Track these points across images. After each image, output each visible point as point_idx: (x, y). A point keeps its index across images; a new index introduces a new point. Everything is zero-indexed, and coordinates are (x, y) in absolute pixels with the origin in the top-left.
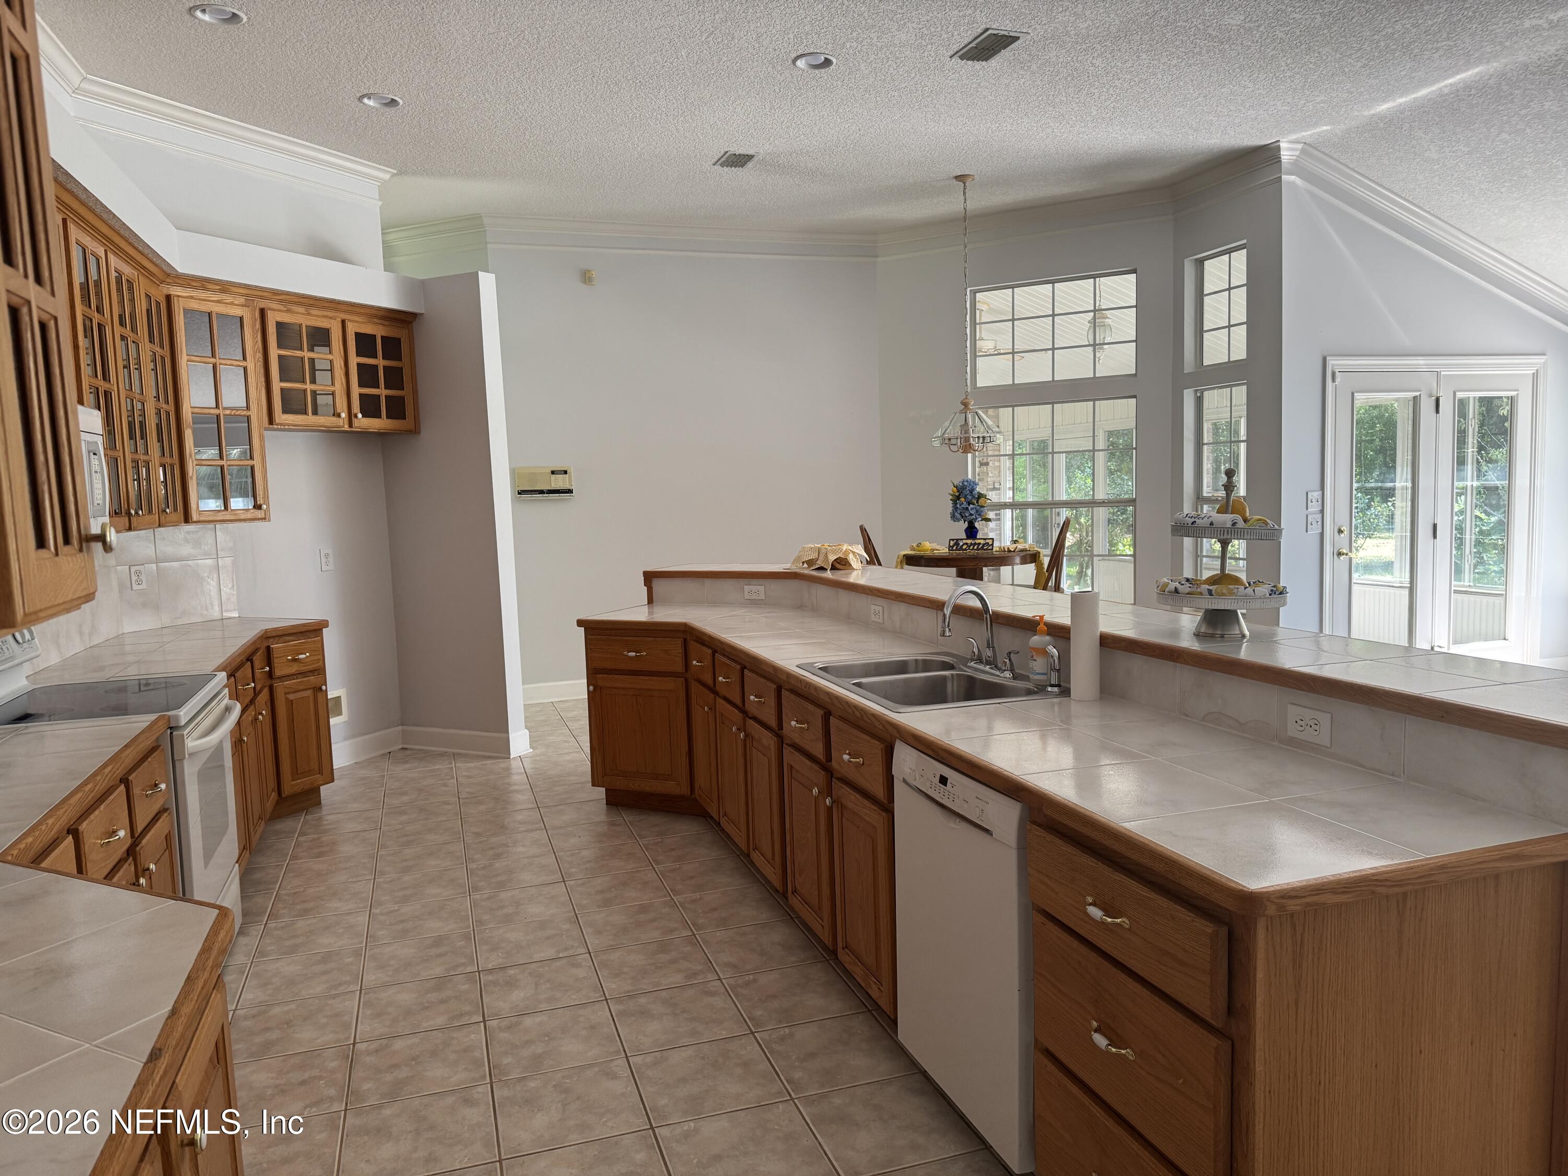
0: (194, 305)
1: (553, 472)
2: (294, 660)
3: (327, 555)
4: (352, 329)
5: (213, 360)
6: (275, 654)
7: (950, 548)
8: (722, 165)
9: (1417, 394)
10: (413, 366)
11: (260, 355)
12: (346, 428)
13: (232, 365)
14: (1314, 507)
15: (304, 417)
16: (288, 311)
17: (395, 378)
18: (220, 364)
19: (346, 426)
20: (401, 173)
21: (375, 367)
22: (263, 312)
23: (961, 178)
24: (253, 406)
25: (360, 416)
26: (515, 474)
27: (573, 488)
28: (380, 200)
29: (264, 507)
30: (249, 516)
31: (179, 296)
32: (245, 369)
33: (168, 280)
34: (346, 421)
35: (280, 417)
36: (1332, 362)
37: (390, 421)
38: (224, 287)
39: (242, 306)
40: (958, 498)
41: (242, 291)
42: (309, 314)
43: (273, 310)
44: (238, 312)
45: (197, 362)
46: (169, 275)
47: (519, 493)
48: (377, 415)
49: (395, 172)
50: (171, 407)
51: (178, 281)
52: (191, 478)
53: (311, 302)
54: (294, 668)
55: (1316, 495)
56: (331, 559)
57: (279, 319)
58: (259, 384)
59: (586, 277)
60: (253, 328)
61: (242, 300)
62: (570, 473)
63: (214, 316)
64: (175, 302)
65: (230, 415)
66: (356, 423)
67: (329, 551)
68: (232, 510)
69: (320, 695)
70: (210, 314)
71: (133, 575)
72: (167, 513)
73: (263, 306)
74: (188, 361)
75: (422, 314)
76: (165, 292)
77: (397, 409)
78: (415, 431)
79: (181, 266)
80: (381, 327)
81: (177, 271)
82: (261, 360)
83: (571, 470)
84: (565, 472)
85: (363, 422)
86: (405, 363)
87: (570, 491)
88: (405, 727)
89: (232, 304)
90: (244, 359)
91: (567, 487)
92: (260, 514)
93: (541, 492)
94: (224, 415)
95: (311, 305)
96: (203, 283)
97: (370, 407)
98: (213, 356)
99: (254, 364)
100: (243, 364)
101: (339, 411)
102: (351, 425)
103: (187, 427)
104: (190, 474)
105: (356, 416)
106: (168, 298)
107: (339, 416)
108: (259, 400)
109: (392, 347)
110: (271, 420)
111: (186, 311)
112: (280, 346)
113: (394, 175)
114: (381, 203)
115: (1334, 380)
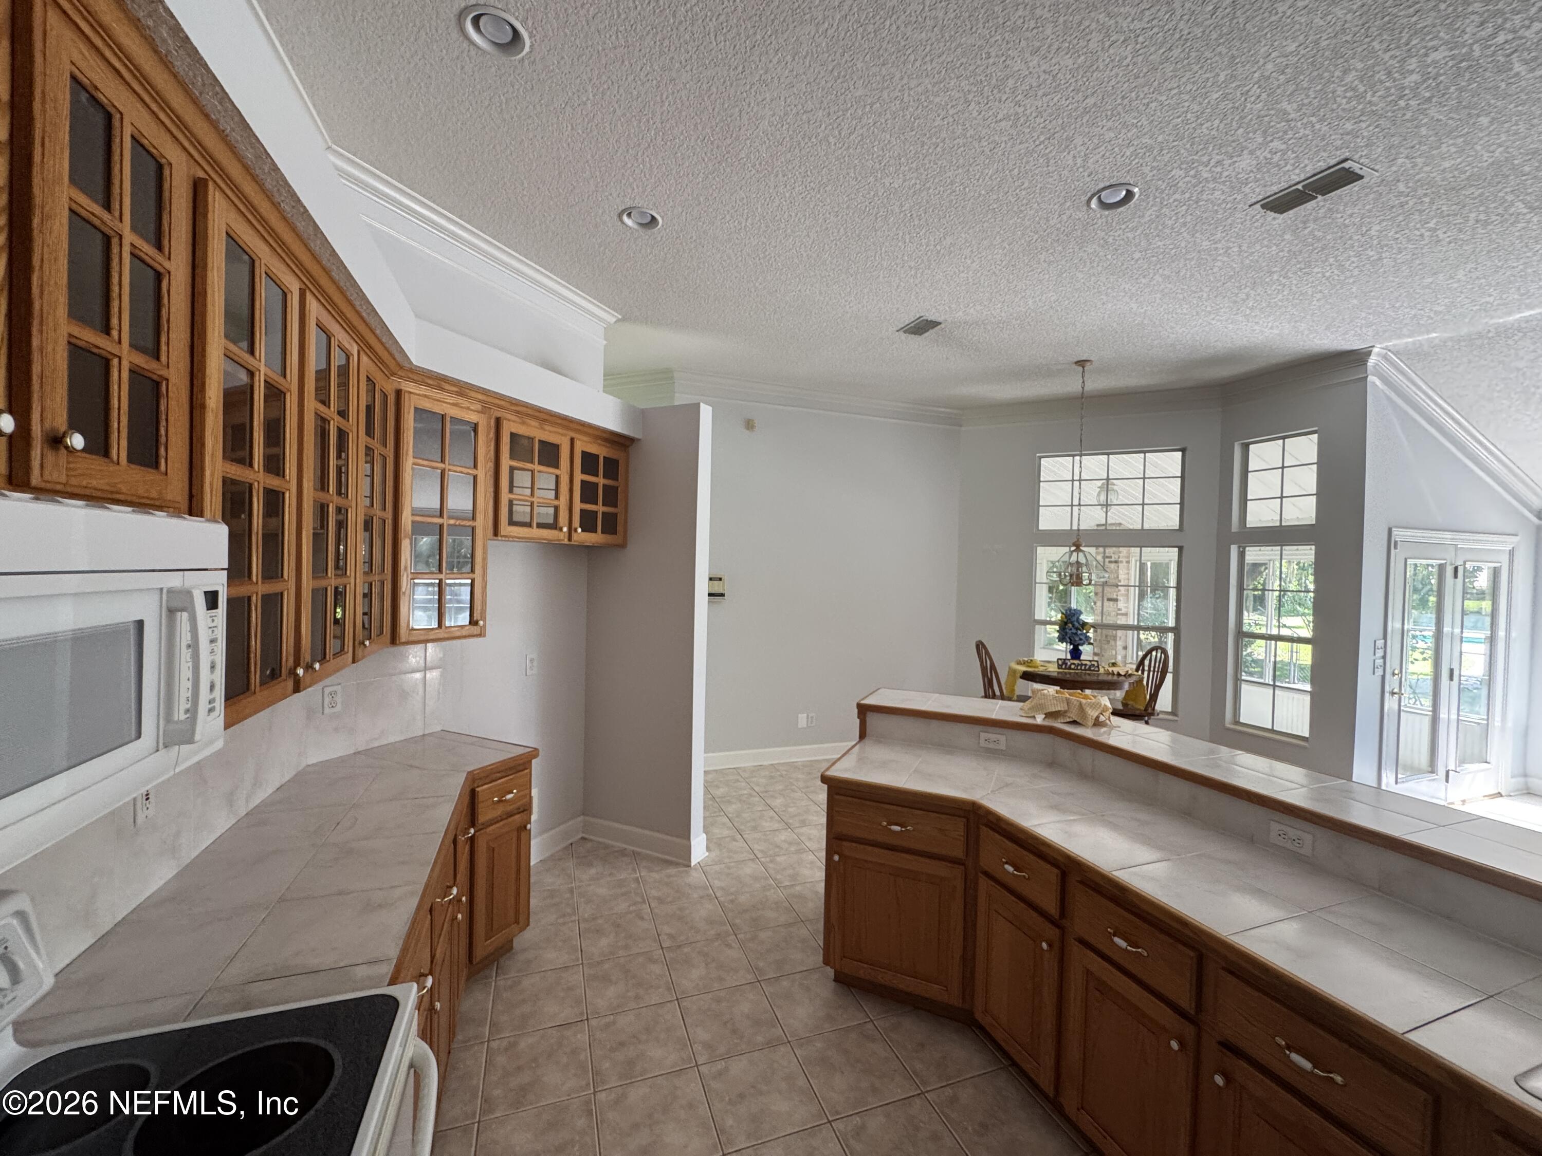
0: (426, 405)
2: (500, 801)
3: (532, 660)
4: (579, 447)
5: (442, 465)
6: (481, 797)
7: (1060, 667)
8: (905, 332)
9: (1443, 562)
10: (627, 486)
11: (491, 465)
12: (566, 541)
13: (461, 472)
14: (1380, 653)
15: (530, 529)
16: (523, 423)
17: (611, 497)
18: (449, 470)
19: (566, 540)
20: (624, 320)
21: (596, 485)
22: (498, 421)
23: (1081, 363)
24: (480, 517)
25: (579, 530)
27: (725, 592)
28: (606, 339)
29: (481, 623)
30: (464, 632)
31: (411, 393)
32: (475, 477)
33: (399, 373)
34: (567, 535)
35: (505, 528)
36: (1395, 532)
37: (604, 536)
38: (462, 389)
39: (478, 412)
40: (1066, 623)
41: (480, 397)
42: (542, 428)
43: (509, 420)
44: (473, 417)
45: (424, 466)
46: (401, 367)
48: (594, 530)
49: (620, 317)
50: (389, 515)
51: (411, 376)
52: (404, 593)
53: (546, 417)
54: (499, 811)
55: (1380, 643)
56: (535, 663)
57: (514, 431)
58: (488, 495)
59: (749, 425)
60: (487, 436)
61: (478, 407)
63: (448, 419)
64: (406, 398)
65: (455, 525)
66: (575, 537)
67: (534, 656)
68: (446, 627)
69: (523, 834)
70: (443, 417)
71: (326, 695)
72: (365, 646)
73: (499, 415)
74: (414, 464)
75: (639, 440)
76: (396, 386)
77: (611, 525)
78: (623, 546)
79: (417, 357)
80: (604, 448)
81: (411, 363)
82: (492, 470)
83: (725, 578)
84: (720, 579)
85: (581, 536)
86: (620, 483)
87: (722, 595)
88: (587, 818)
89: (468, 408)
90: (475, 467)
91: (721, 591)
92: (475, 630)
94: (449, 525)
95: (544, 420)
96: (439, 381)
97: (588, 521)
98: (443, 461)
99: (484, 473)
100: (474, 472)
101: (561, 525)
102: (570, 539)
103: (405, 537)
104: (403, 589)
105: (576, 530)
106: (398, 393)
107: (561, 529)
108: (486, 511)
109: (612, 468)
110: (496, 533)
111: (416, 409)
112: (512, 457)
113: (618, 321)
114: (605, 342)
115: (1395, 548)
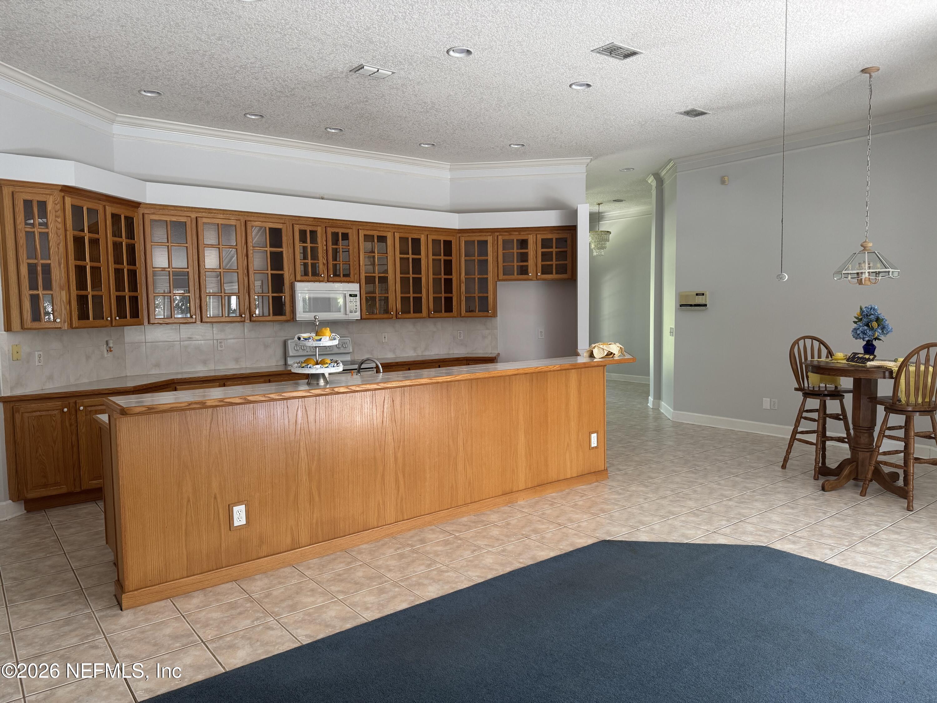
0: (468, 239)
1: (697, 295)
4: (540, 237)
5: (474, 258)
10: (573, 249)
11: (495, 254)
15: (512, 276)
16: (510, 235)
19: (534, 279)
21: (551, 252)
24: (490, 274)
25: (540, 274)
26: (680, 295)
27: (707, 303)
29: (490, 312)
30: (484, 315)
31: (463, 236)
32: (487, 260)
35: (501, 277)
37: (557, 275)
38: (481, 230)
39: (489, 236)
41: (488, 230)
42: (519, 234)
47: (680, 306)
48: (551, 273)
49: (592, 158)
50: (454, 276)
51: (463, 231)
52: (463, 301)
57: (504, 239)
58: (494, 265)
60: (493, 244)
61: (489, 234)
62: (706, 295)
63: (476, 241)
66: (538, 277)
67: (543, 330)
70: (474, 241)
71: (458, 334)
73: (498, 235)
74: (465, 259)
75: (576, 226)
78: (572, 278)
80: (556, 234)
83: (707, 293)
84: (703, 294)
86: (568, 249)
87: (705, 305)
89: (485, 236)
90: (487, 256)
91: (704, 303)
93: (691, 305)
94: (477, 278)
95: (520, 231)
99: (491, 257)
100: (487, 258)
101: (529, 273)
102: (536, 278)
103: (462, 283)
104: (462, 299)
105: (538, 274)
106: (459, 238)
107: (528, 275)
108: (493, 271)
110: (498, 279)
111: (465, 241)
